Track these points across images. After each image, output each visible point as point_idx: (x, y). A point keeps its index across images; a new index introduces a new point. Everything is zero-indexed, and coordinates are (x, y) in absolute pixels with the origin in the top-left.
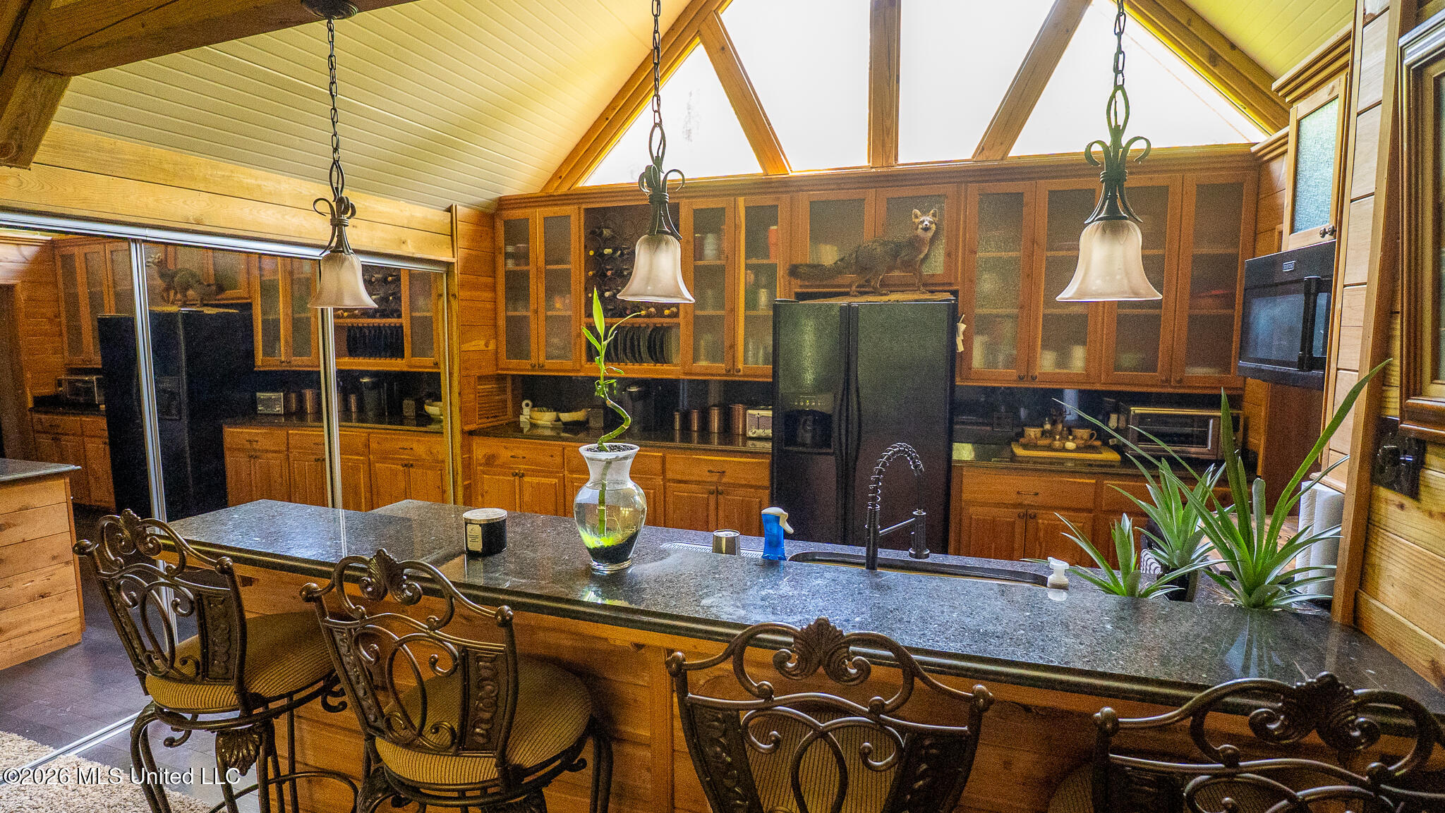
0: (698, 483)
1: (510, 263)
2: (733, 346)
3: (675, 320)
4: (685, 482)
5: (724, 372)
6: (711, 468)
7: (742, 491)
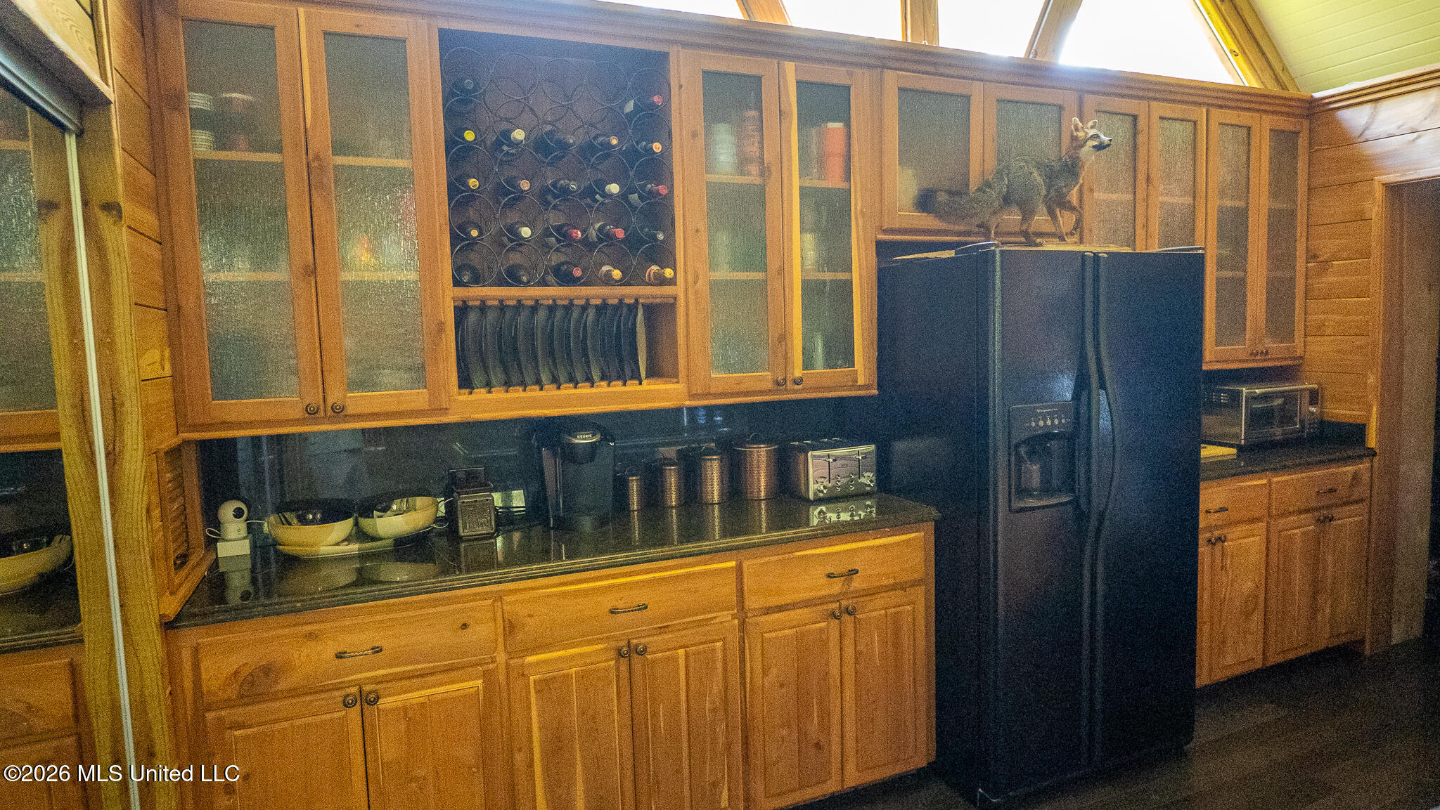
0: (807, 604)
1: (202, 142)
2: (784, 338)
3: (667, 290)
4: (780, 609)
5: (770, 386)
6: (831, 570)
7: (879, 601)
